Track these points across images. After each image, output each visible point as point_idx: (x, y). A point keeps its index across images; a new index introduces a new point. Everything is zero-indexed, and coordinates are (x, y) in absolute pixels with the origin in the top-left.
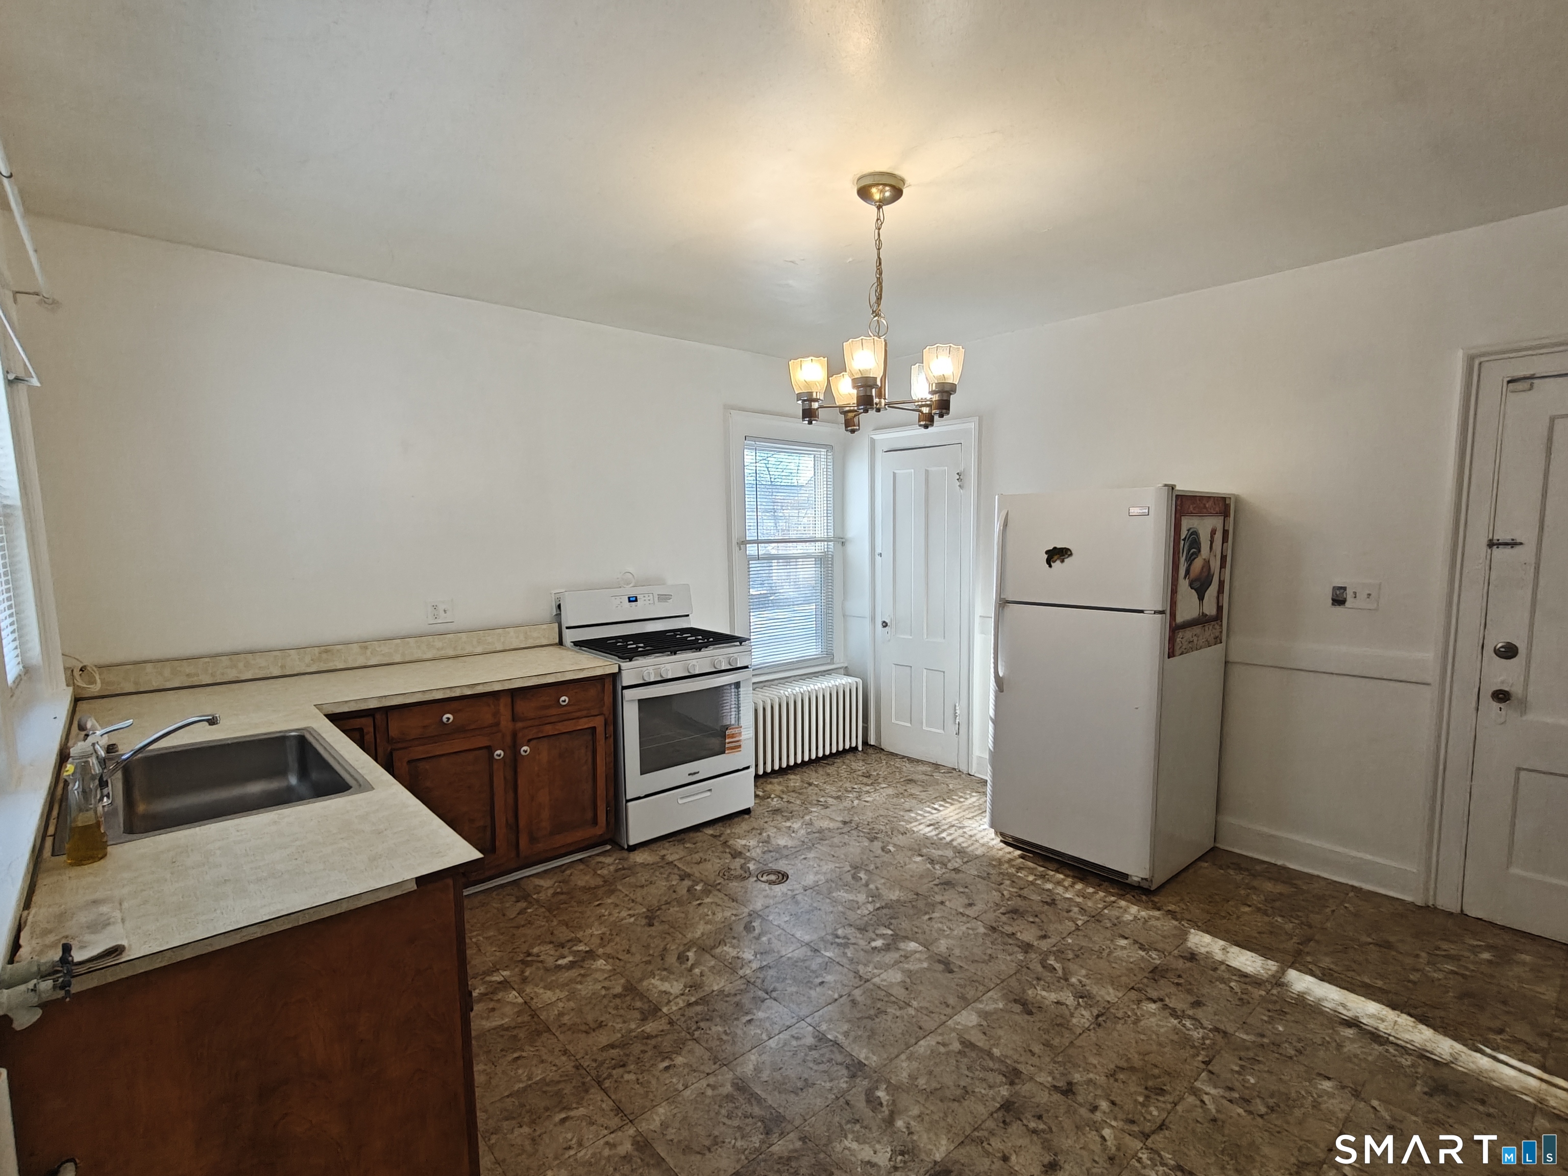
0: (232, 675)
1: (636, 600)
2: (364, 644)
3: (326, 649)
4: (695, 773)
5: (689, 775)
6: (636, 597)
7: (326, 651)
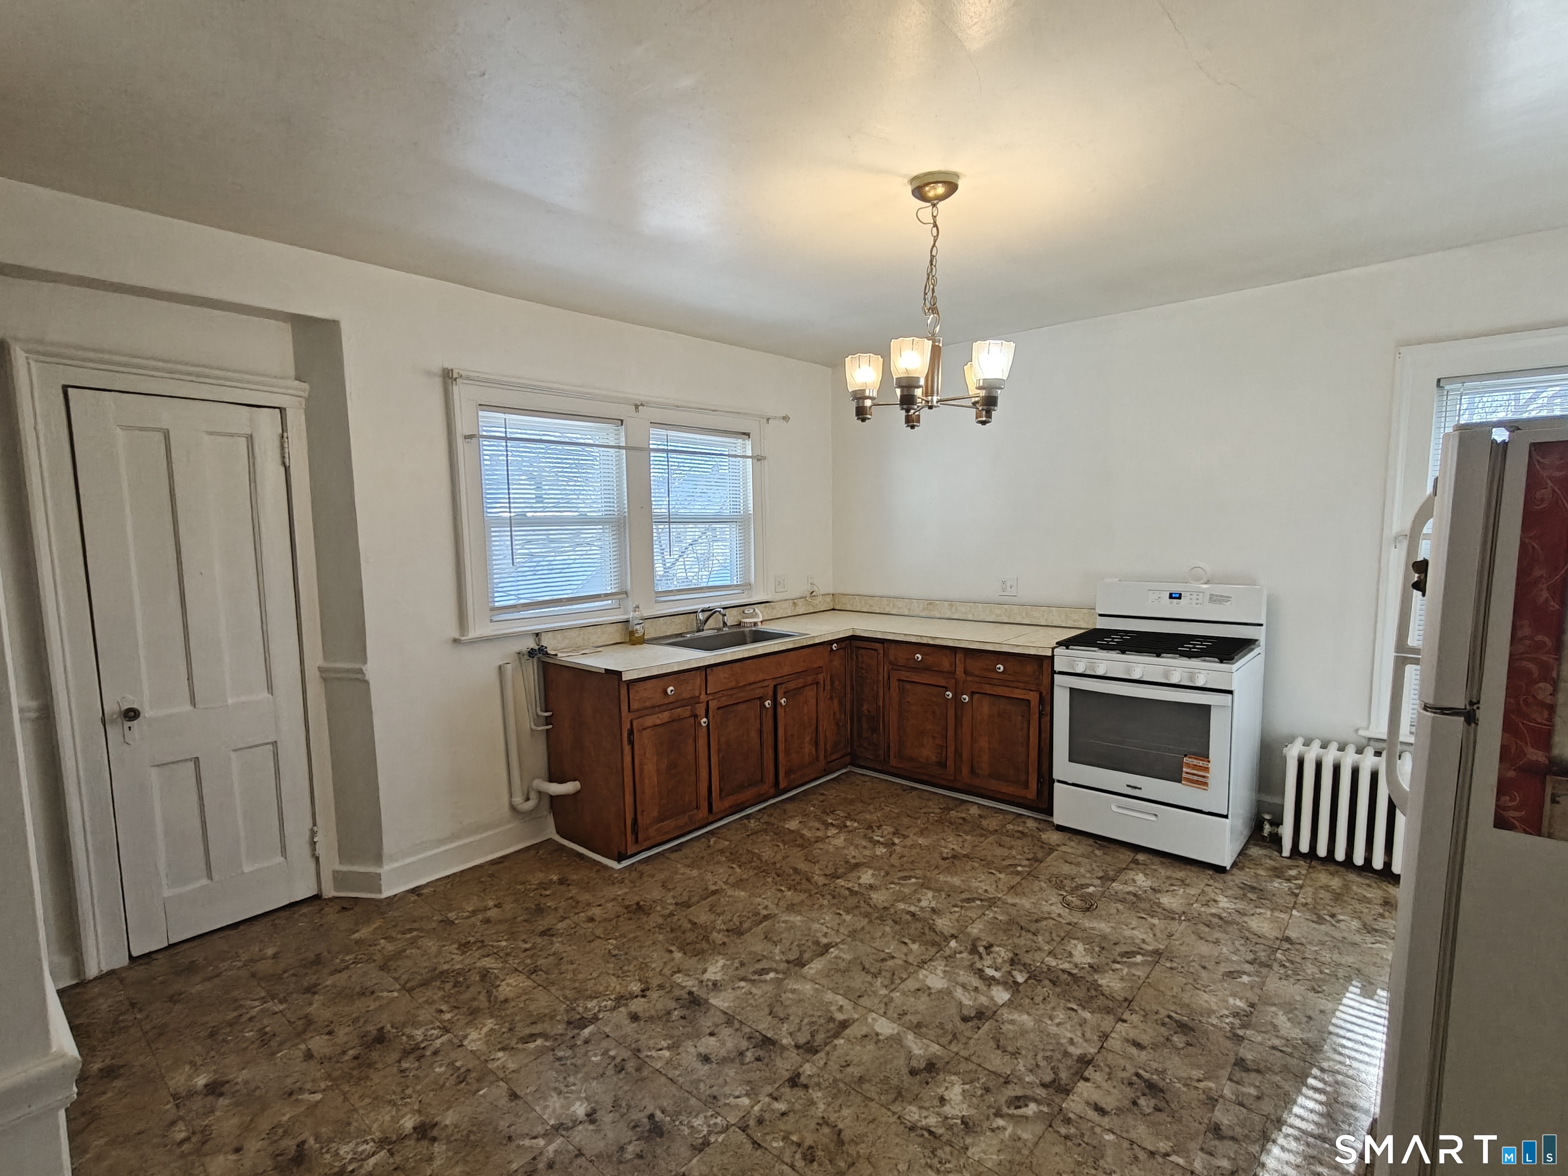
0: (887, 610)
1: (1180, 598)
2: (951, 603)
3: (931, 603)
4: (1136, 788)
5: (1128, 786)
6: (1180, 595)
7: (930, 604)
